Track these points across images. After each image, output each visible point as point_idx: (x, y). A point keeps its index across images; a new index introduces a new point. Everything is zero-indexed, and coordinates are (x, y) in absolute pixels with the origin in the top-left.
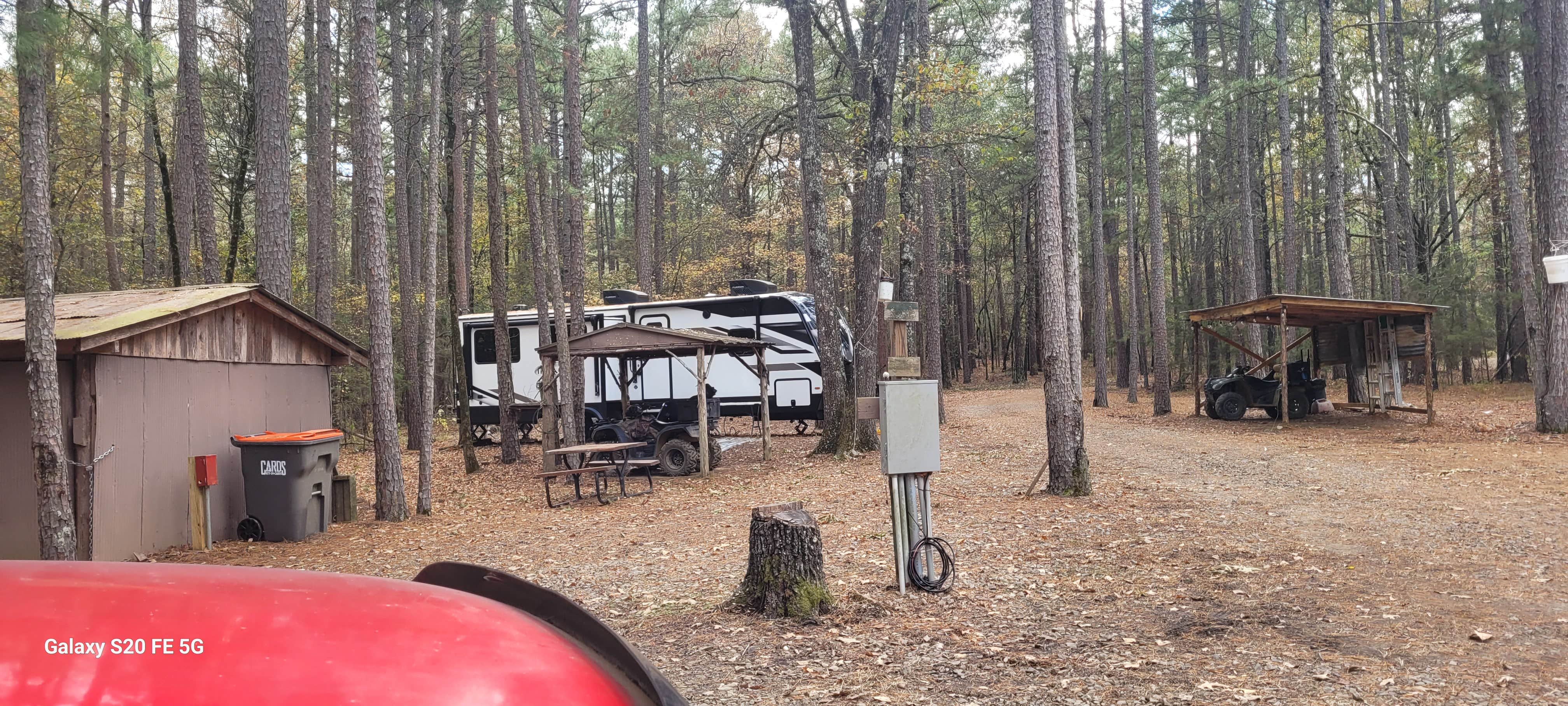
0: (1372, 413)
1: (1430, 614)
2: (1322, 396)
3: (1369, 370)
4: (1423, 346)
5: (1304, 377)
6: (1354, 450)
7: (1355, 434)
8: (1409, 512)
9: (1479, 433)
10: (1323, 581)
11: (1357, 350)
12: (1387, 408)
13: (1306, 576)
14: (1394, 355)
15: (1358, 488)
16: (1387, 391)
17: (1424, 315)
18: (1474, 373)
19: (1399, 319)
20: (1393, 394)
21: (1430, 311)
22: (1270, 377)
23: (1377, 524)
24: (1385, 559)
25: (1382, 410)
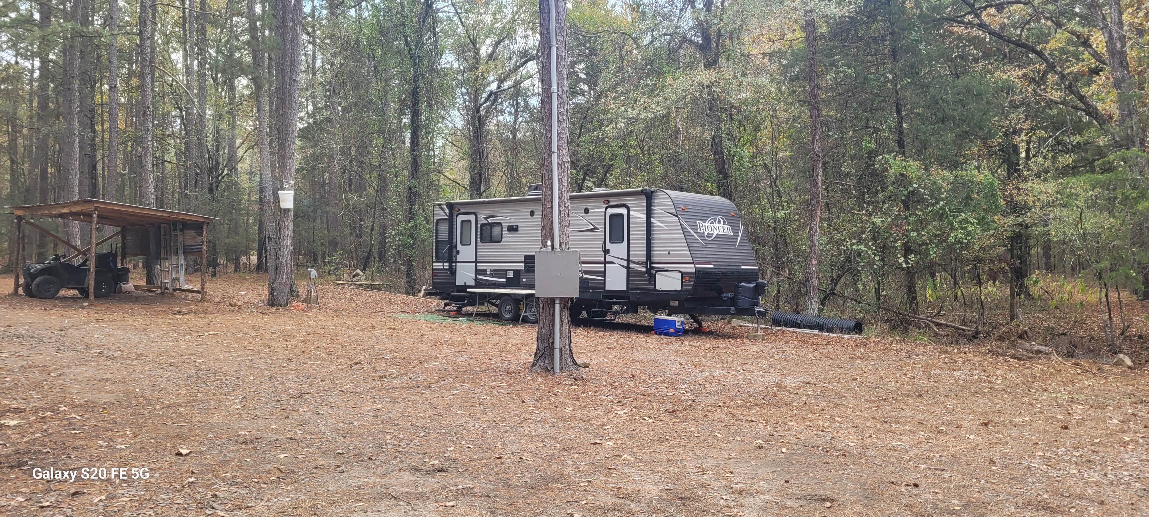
0: (162, 293)
1: (152, 441)
2: (126, 281)
3: (162, 261)
4: (201, 245)
5: (112, 265)
6: (141, 320)
7: (145, 308)
8: (165, 366)
9: (234, 307)
10: (79, 424)
11: (154, 246)
12: (173, 289)
13: (65, 422)
14: (181, 251)
15: (133, 350)
16: (174, 277)
17: (203, 223)
18: (242, 266)
19: (186, 225)
20: (178, 279)
21: (207, 221)
22: (84, 263)
23: (137, 376)
24: (134, 402)
25: (170, 291)
